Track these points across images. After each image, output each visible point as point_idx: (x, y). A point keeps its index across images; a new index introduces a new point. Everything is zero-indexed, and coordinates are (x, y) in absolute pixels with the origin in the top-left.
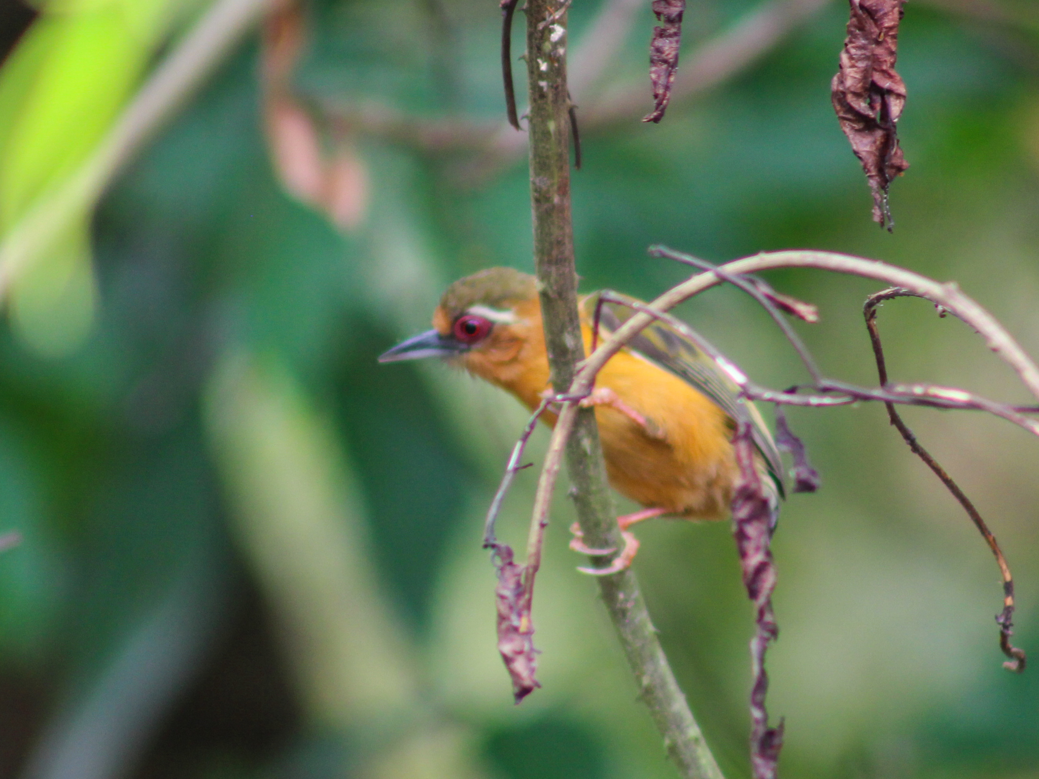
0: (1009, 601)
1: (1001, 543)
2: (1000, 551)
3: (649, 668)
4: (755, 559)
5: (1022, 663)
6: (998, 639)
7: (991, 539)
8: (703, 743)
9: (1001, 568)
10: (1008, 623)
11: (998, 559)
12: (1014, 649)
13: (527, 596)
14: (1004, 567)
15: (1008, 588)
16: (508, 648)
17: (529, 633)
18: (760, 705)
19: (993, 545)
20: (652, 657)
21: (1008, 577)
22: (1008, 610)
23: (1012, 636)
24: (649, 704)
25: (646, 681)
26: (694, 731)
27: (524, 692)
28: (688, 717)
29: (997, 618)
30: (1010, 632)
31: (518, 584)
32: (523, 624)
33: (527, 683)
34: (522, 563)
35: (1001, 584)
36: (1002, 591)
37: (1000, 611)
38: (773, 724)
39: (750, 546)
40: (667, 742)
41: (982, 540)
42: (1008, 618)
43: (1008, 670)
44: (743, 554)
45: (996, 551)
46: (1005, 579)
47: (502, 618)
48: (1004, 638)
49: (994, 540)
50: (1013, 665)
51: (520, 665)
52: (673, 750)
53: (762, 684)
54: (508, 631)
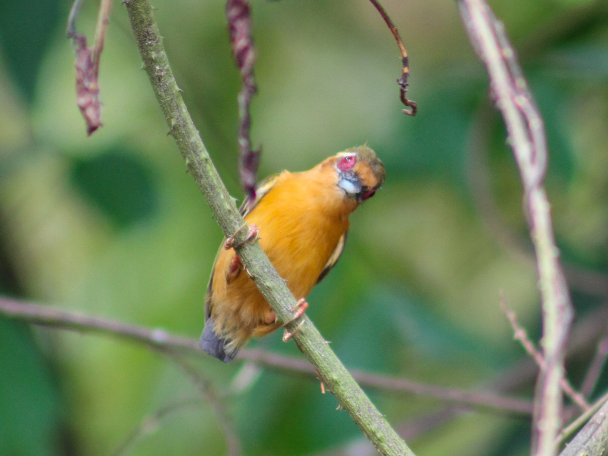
0: (406, 70)
1: (401, 34)
2: (400, 38)
3: (176, 113)
4: (241, 43)
5: (414, 109)
6: (399, 94)
7: (394, 30)
8: (210, 161)
9: (400, 48)
10: (405, 84)
11: (398, 43)
12: (409, 101)
13: (94, 68)
14: (403, 48)
15: (405, 62)
16: (83, 101)
17: (96, 92)
18: (247, 136)
19: (396, 34)
20: (178, 106)
21: (405, 54)
22: (405, 75)
23: (407, 92)
24: (175, 137)
25: (173, 122)
26: (205, 154)
27: (92, 129)
28: (201, 145)
29: (398, 81)
30: (407, 89)
31: (89, 60)
32: (91, 86)
33: (94, 122)
34: (92, 46)
35: (401, 58)
36: (401, 64)
37: (400, 76)
38: (255, 148)
39: (238, 35)
40: (188, 161)
41: (389, 30)
42: (405, 81)
43: (406, 113)
44: (233, 40)
45: (397, 38)
46: (403, 56)
47: (79, 82)
48: (403, 93)
49: (396, 31)
50: (409, 110)
51: (90, 112)
52: (191, 166)
53: (247, 124)
54: (83, 90)
